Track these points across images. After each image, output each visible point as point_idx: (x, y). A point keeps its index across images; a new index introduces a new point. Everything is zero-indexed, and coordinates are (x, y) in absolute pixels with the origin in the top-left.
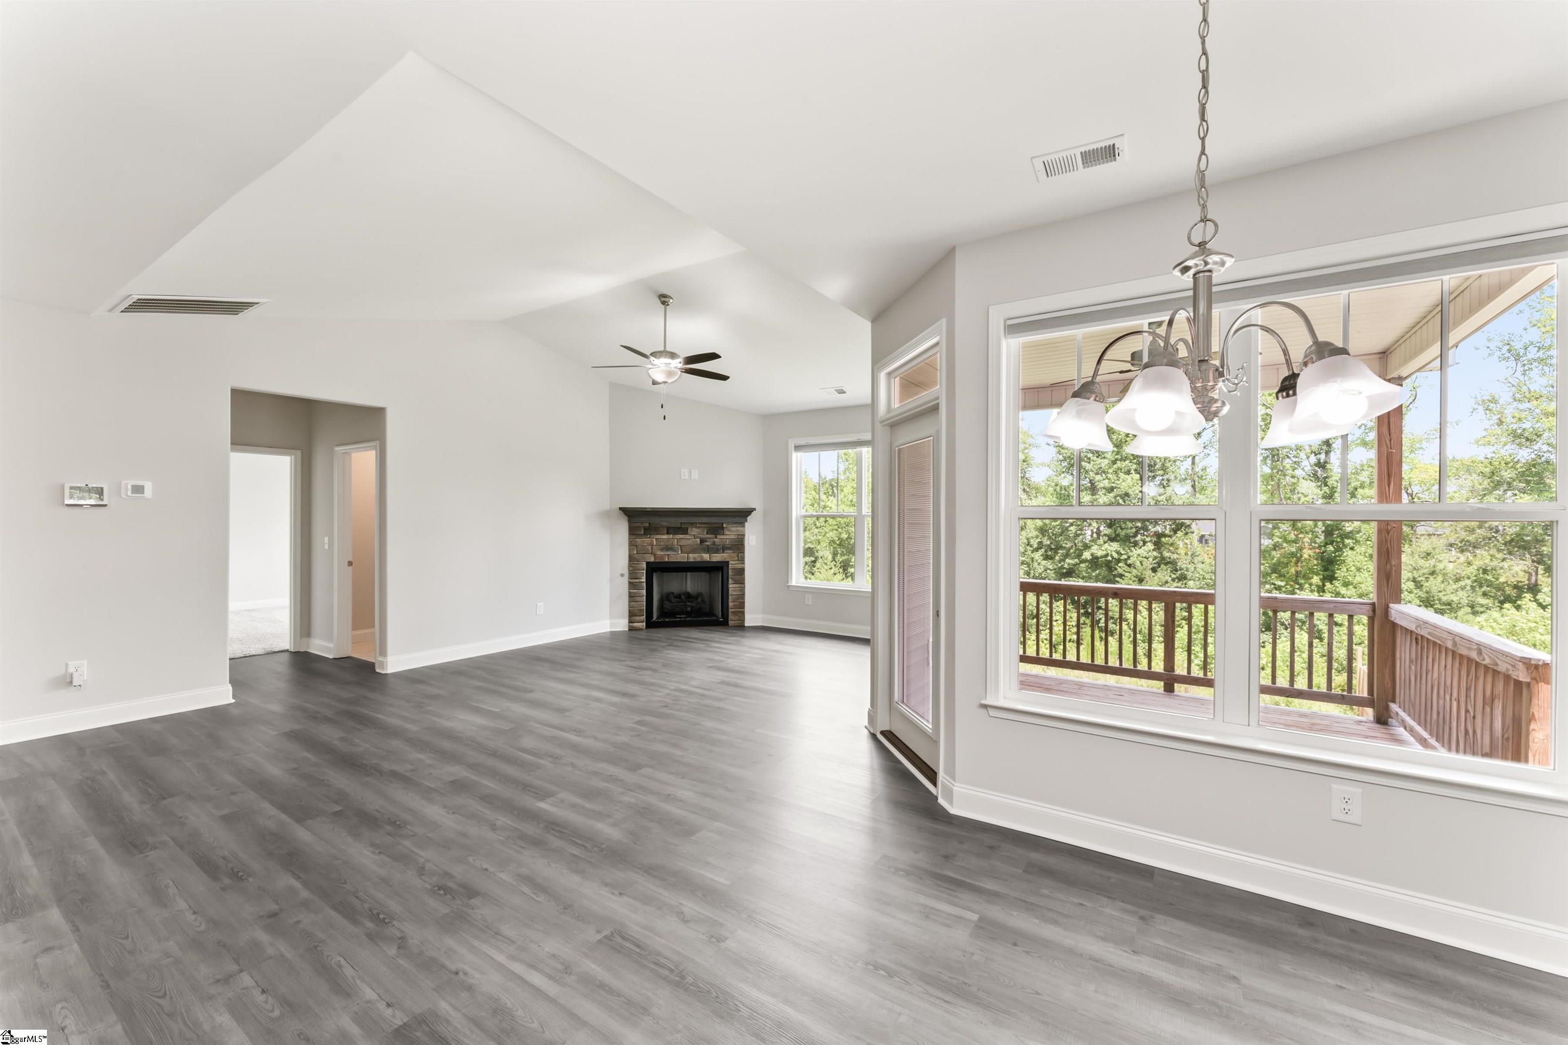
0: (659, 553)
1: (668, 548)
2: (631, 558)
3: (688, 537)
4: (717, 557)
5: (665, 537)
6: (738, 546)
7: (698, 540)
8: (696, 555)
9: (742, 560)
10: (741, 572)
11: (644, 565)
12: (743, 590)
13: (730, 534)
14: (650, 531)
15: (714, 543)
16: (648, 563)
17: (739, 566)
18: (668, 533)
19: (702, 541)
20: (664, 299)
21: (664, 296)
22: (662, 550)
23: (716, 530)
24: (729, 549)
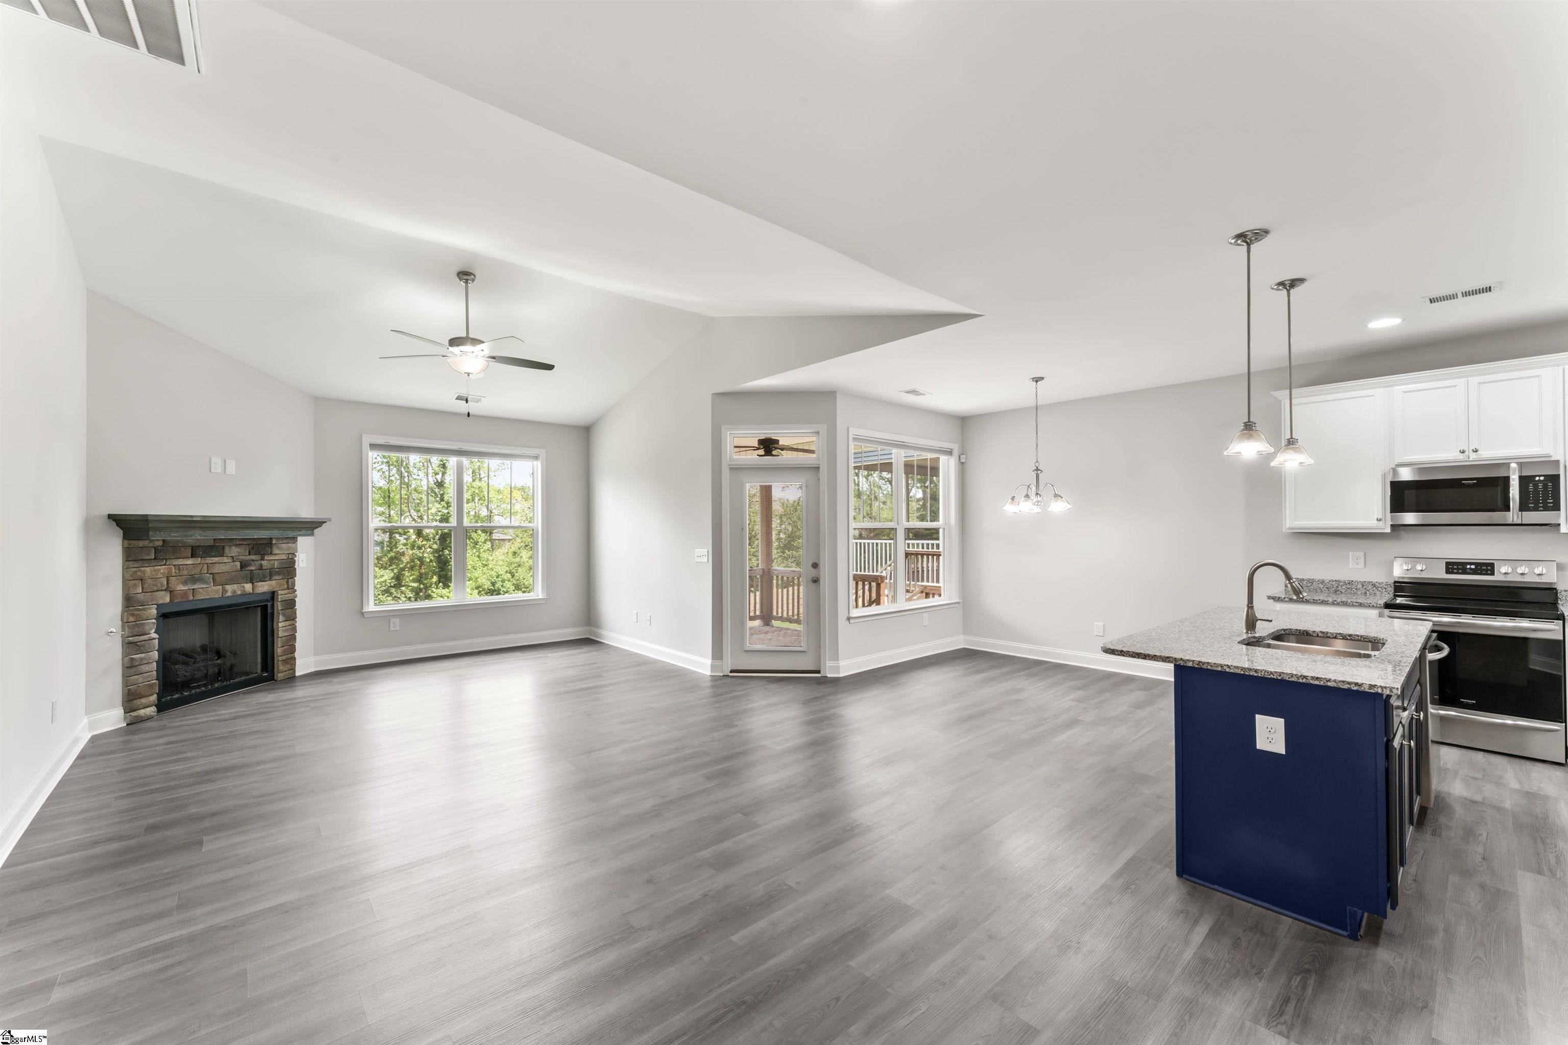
0: (181, 587)
1: (193, 579)
2: (129, 601)
3: (225, 560)
4: (264, 587)
5: (190, 562)
6: (288, 570)
7: (238, 564)
8: (235, 587)
9: (291, 588)
10: (291, 604)
11: (154, 611)
12: (294, 629)
13: (279, 554)
14: (164, 552)
15: (261, 568)
16: (159, 607)
17: (290, 596)
18: (193, 555)
19: (243, 565)
20: (465, 275)
21: (467, 274)
22: (185, 583)
23: (262, 547)
24: (278, 573)
